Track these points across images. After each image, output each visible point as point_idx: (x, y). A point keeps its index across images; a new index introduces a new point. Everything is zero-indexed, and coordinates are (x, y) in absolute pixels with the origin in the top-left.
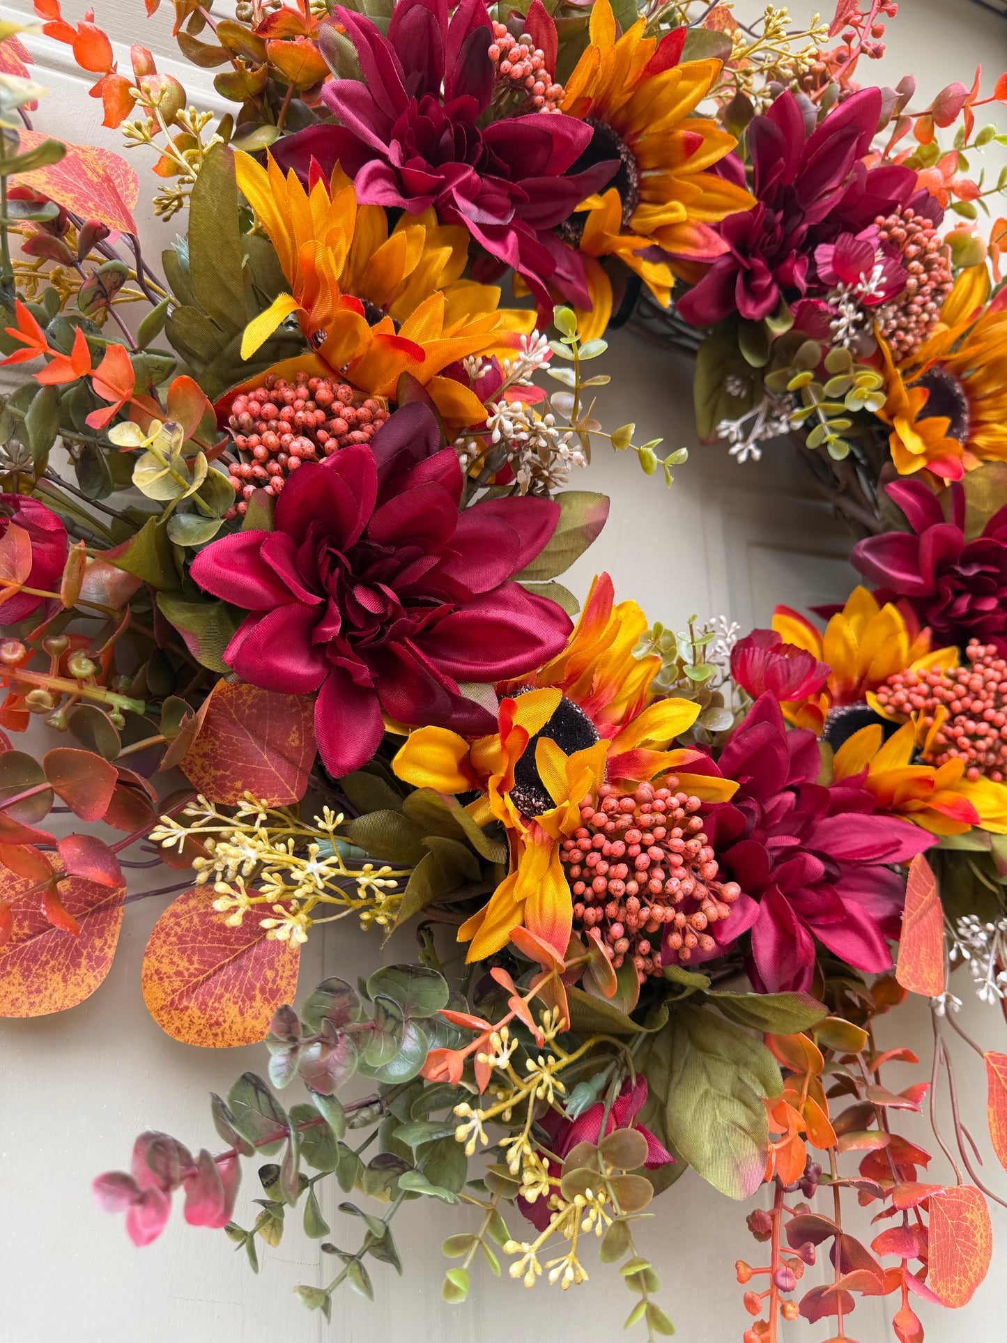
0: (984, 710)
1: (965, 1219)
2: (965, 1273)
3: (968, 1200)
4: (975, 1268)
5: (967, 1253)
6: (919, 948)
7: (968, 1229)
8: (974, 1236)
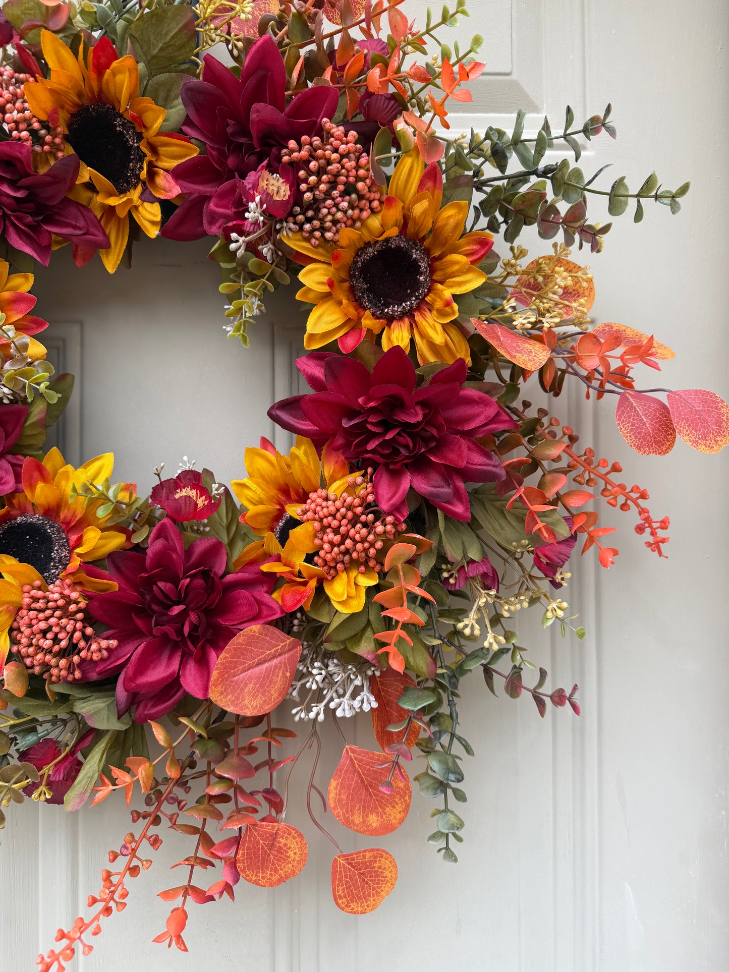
0: (340, 526)
1: (280, 843)
2: (276, 871)
3: (284, 832)
4: (286, 869)
5: (279, 861)
6: (246, 685)
7: (280, 848)
8: (287, 852)
